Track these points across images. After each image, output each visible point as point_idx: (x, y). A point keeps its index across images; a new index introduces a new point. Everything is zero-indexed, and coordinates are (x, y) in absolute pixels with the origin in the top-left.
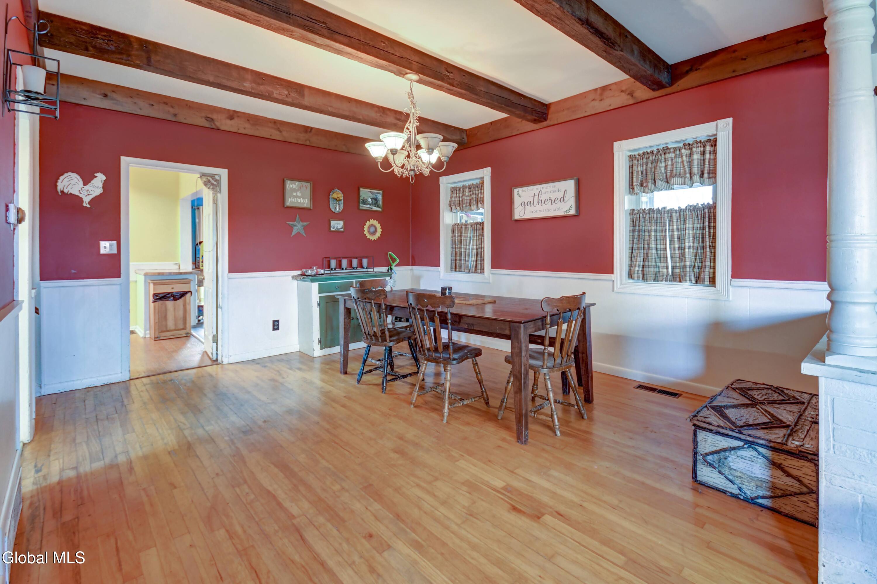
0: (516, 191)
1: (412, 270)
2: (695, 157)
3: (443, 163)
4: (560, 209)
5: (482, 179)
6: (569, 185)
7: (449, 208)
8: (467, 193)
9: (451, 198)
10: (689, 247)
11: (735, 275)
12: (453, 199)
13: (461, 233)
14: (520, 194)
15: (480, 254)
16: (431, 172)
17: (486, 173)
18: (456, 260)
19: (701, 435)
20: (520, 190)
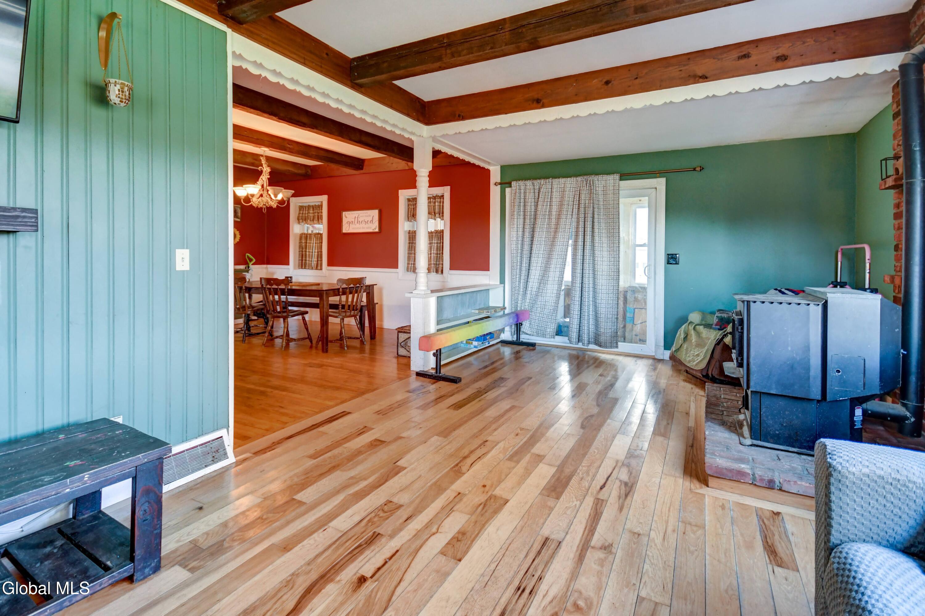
0: (344, 213)
1: (267, 268)
2: (437, 204)
3: (285, 201)
4: (370, 228)
5: (322, 202)
6: (375, 213)
7: (297, 221)
8: (311, 212)
9: (299, 214)
10: (434, 253)
11: (451, 268)
12: (301, 215)
13: (307, 240)
14: (347, 216)
15: (320, 256)
16: (277, 206)
17: (323, 199)
18: (302, 260)
19: (400, 334)
20: (346, 213)
